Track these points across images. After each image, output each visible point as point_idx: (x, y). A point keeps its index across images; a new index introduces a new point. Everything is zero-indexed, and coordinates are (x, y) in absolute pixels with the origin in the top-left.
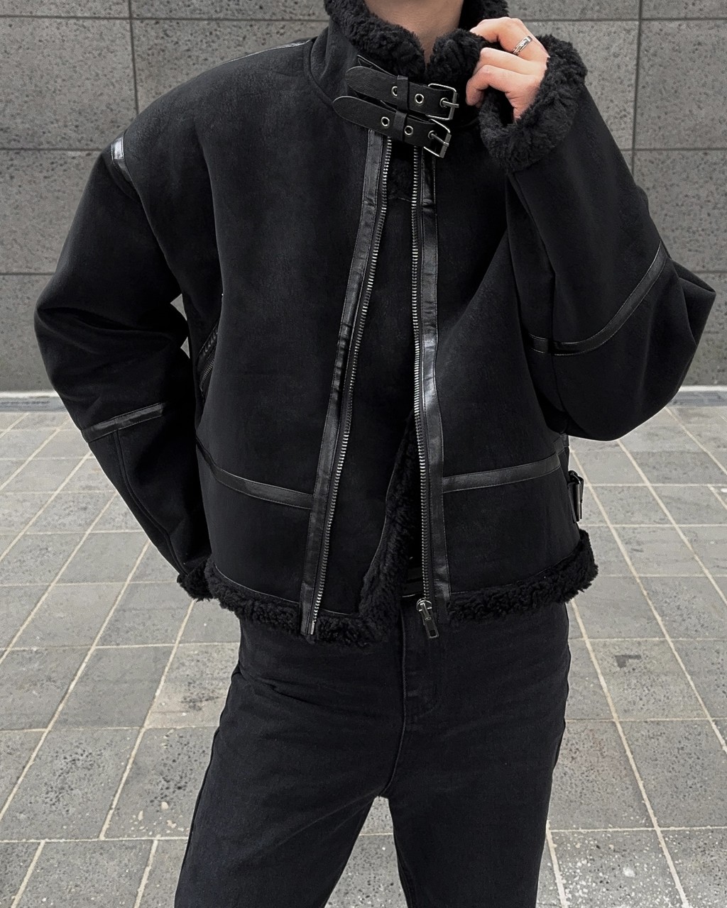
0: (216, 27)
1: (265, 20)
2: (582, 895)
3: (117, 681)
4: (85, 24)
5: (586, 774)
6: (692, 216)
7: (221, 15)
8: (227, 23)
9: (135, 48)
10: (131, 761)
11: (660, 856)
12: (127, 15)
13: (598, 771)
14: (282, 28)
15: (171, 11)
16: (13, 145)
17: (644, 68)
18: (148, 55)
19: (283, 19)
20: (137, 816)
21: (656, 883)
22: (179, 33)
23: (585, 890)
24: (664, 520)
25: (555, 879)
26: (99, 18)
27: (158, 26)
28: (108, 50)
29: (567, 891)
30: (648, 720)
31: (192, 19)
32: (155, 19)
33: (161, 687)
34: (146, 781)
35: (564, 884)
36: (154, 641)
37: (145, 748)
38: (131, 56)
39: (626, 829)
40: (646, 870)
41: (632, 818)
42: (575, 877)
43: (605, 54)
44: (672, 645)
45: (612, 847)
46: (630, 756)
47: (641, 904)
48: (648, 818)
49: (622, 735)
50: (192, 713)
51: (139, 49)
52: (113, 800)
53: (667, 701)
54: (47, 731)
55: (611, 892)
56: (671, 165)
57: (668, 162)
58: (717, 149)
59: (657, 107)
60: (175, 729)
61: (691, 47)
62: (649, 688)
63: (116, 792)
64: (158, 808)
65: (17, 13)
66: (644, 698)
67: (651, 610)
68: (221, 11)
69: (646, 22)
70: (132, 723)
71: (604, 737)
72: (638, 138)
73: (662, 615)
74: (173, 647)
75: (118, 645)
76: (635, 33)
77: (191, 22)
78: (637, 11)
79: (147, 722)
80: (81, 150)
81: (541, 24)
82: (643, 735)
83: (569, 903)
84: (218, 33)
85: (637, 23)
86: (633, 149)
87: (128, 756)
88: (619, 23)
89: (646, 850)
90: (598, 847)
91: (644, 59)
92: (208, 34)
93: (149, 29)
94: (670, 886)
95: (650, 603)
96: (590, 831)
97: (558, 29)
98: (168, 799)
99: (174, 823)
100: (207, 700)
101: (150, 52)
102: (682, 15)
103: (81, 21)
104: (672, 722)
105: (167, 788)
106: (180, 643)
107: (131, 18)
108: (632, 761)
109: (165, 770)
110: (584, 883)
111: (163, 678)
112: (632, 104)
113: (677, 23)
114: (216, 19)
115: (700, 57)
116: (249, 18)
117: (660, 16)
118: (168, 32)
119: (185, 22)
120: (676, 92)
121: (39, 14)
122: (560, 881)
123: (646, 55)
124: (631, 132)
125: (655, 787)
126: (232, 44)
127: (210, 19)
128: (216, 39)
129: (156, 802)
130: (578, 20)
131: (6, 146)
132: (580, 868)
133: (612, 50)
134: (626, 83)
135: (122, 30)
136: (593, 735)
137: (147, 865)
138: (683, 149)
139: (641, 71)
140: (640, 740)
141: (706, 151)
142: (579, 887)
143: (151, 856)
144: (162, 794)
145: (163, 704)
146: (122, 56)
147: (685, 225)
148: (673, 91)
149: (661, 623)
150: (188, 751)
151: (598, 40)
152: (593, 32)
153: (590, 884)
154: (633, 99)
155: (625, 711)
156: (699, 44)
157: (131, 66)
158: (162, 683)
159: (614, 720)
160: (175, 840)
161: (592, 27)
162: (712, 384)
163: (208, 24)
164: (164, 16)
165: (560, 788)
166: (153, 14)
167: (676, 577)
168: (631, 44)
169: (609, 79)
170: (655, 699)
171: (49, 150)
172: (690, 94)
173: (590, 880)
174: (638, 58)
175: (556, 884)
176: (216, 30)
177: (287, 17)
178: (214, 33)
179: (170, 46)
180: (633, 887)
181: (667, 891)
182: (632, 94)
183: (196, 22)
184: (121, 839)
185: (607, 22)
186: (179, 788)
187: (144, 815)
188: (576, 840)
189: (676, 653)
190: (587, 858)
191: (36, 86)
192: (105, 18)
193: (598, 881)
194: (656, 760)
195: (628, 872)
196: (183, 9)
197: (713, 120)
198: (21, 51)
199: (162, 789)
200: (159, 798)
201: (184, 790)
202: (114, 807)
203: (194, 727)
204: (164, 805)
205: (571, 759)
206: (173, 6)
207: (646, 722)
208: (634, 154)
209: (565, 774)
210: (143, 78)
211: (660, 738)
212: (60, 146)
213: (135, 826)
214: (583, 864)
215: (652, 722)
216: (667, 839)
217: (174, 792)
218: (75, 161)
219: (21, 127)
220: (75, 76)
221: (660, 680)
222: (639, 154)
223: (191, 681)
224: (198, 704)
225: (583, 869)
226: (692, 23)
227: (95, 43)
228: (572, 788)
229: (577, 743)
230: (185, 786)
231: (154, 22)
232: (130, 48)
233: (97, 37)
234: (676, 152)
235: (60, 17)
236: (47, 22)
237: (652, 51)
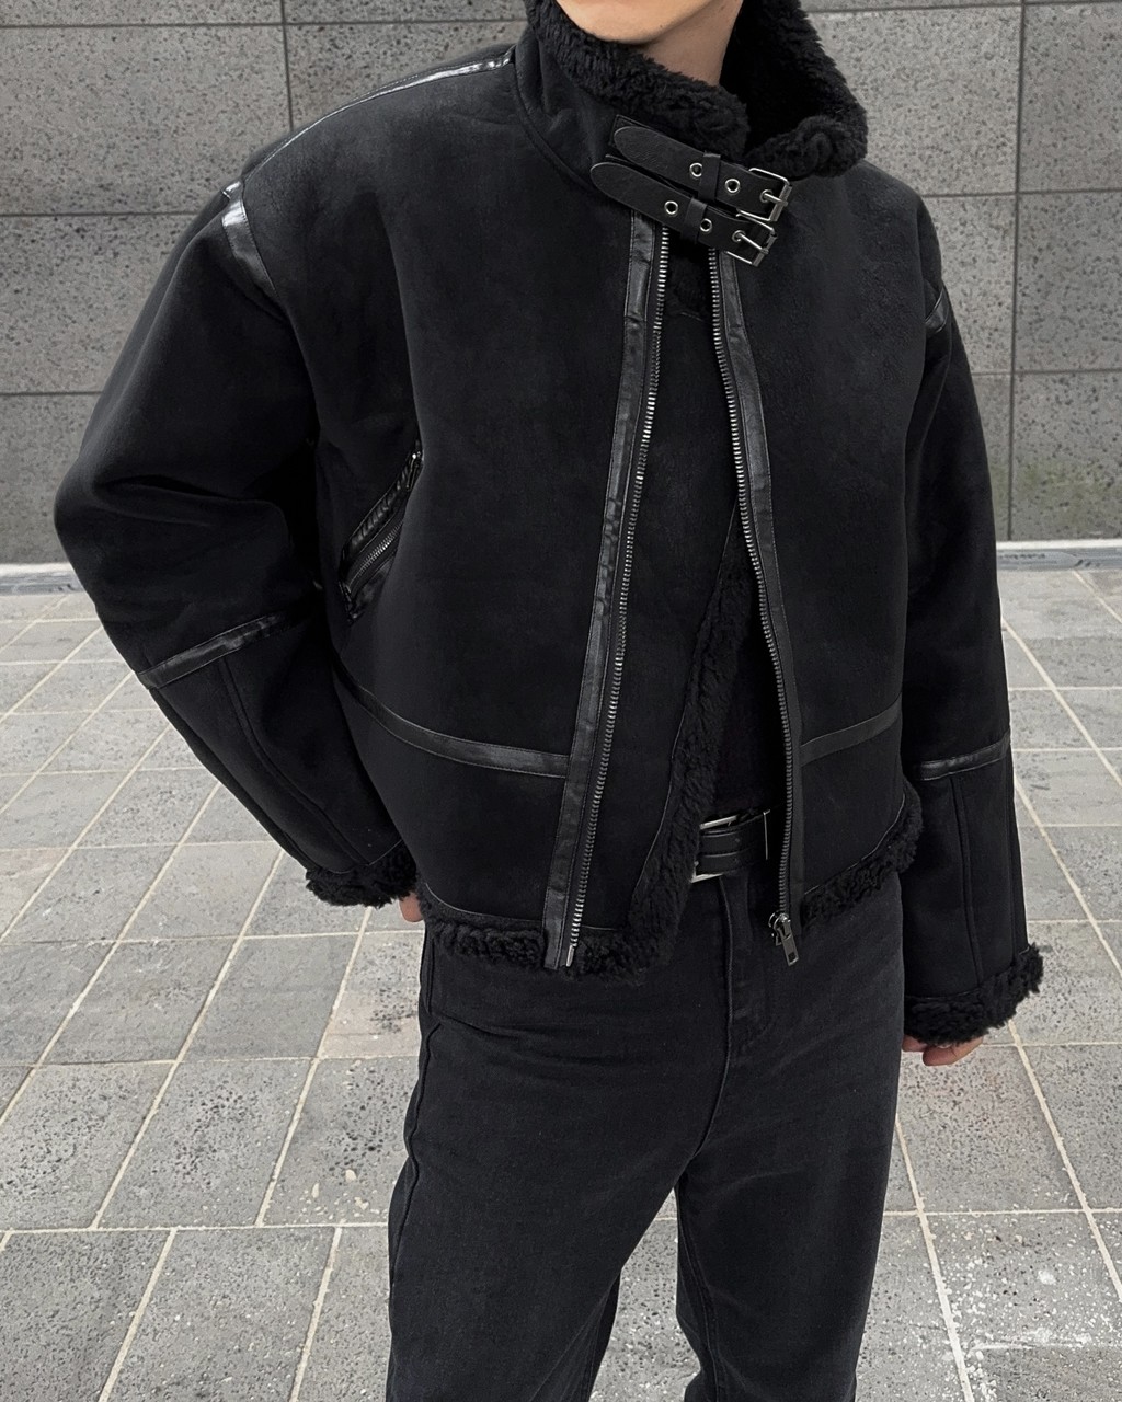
0: (405, 32)
1: (475, 20)
2: (978, 1313)
3: (277, 987)
4: (219, 34)
5: (976, 1127)
6: (1107, 289)
7: (414, 16)
8: (420, 26)
9: (291, 66)
10: (300, 1107)
11: (1094, 1252)
12: (279, 20)
13: (994, 1122)
14: (501, 31)
15: (341, 13)
16: (118, 207)
17: (1030, 74)
18: (309, 75)
19: (502, 19)
20: (311, 1191)
21: (1088, 1294)
22: (352, 43)
23: (982, 1305)
24: (1079, 741)
25: (936, 1288)
26: (239, 25)
27: (322, 33)
28: (252, 68)
29: (954, 1306)
30: (1067, 1045)
31: (371, 22)
32: (319, 23)
33: (340, 996)
34: (322, 1139)
35: (948, 1296)
36: (329, 928)
37: (319, 1091)
38: (285, 78)
39: (1040, 1211)
40: (1072, 1274)
41: (1048, 1194)
42: (965, 1285)
44: (1098, 930)
45: (1020, 1238)
46: (1042, 1099)
47: (1067, 1327)
48: (1073, 1193)
49: (1028, 1066)
50: (387, 1036)
51: (296, 67)
52: (274, 1167)
53: (1093, 1015)
54: (176, 1063)
55: (1022, 1308)
56: (1073, 214)
57: (1070, 210)
59: (1051, 130)
60: (362, 1060)
61: (1100, 42)
62: (1067, 995)
63: (280, 1154)
64: (341, 1180)
65: (124, 20)
66: (1059, 1010)
67: (1064, 877)
68: (412, 11)
69: (1031, 8)
70: (299, 1051)
71: (1002, 1070)
72: (1024, 175)
73: (1082, 886)
74: (357, 936)
75: (277, 933)
76: (1016, 23)
77: (371, 26)
79: (321, 1049)
81: (877, 14)
82: (1060, 1068)
83: (957, 1325)
84: (409, 41)
85: (1019, 9)
86: (1017, 191)
87: (296, 1101)
88: (993, 10)
89: (1071, 1243)
90: (998, 1238)
91: (1030, 61)
92: (394, 43)
93: (310, 38)
94: (1110, 1298)
95: (1063, 866)
96: (985, 1213)
97: (901, 21)
98: (355, 1165)
99: (365, 1201)
100: (408, 1016)
101: (311, 71)
103: (213, 31)
104: (1102, 1046)
105: (354, 1149)
106: (366, 931)
107: (284, 23)
108: (1044, 1107)
109: (350, 1122)
110: (980, 1294)
111: (344, 983)
112: (1014, 126)
113: (1079, 7)
114: (405, 22)
115: (1113, 55)
116: (452, 18)
118: (338, 42)
119: (361, 27)
120: (1078, 107)
121: (154, 21)
122: (943, 1291)
123: (1034, 56)
124: (1014, 167)
125: (1081, 1146)
126: (430, 55)
127: (397, 22)
128: (405, 49)
129: (338, 1170)
130: (931, 8)
131: (108, 210)
132: (971, 1271)
133: (984, 49)
134: (1005, 96)
135: (271, 41)
136: (985, 1067)
137: (326, 1266)
138: (1091, 190)
139: (1026, 78)
140: (1055, 1076)
142: (971, 1299)
143: (332, 1251)
144: (346, 1158)
145: (345, 1022)
146: (272, 79)
147: (1096, 301)
148: (1074, 106)
149: (1079, 896)
150: (383, 1093)
151: (962, 35)
152: (954, 24)
153: (988, 1295)
154: (1015, 120)
155: (1031, 1031)
156: (1112, 37)
157: (285, 91)
158: (342, 991)
159: (1015, 1045)
160: (368, 1228)
161: (953, 17)
163: (395, 29)
164: (331, 20)
165: (937, 1149)
166: (316, 17)
167: (1101, 828)
168: (1010, 39)
169: (979, 91)
170: (1076, 1012)
171: (168, 214)
172: (1100, 110)
173: (988, 1290)
174: (1022, 60)
175: (937, 1295)
176: (405, 37)
177: (507, 15)
178: (403, 41)
179: (341, 61)
180: (1055, 1301)
181: (1106, 1307)
182: (1014, 113)
183: (377, 26)
184: (287, 1225)
185: (974, 9)
186: (372, 1149)
187: (320, 1189)
188: (964, 1228)
189: (1104, 942)
190: (982, 1256)
191: (150, 123)
192: (247, 25)
193: (1001, 1291)
194: (1081, 1105)
195: (1046, 1277)
196: (359, 9)
198: (128, 74)
199: (346, 1150)
200: (342, 1165)
201: (379, 1151)
202: (275, 1177)
203: (390, 1056)
204: (350, 1174)
205: (952, 1104)
206: (345, 5)
207: (1064, 1047)
208: (1018, 200)
209: (944, 1127)
210: (302, 109)
211: (1086, 1071)
213: (308, 1205)
214: (977, 1265)
215: (1073, 1047)
216: (1102, 1226)
217: (363, 1155)
219: (128, 182)
220: (205, 108)
221: (1082, 983)
222: (1025, 199)
223: (384, 988)
224: (396, 1022)
225: (977, 1271)
226: (1101, 8)
227: (233, 60)
228: (956, 1148)
229: (960, 1080)
230: (379, 1146)
231: (317, 27)
232: (282, 66)
233: (237, 51)
234: (1081, 195)
235: (184, 25)
236: (165, 32)
237: (1042, 49)
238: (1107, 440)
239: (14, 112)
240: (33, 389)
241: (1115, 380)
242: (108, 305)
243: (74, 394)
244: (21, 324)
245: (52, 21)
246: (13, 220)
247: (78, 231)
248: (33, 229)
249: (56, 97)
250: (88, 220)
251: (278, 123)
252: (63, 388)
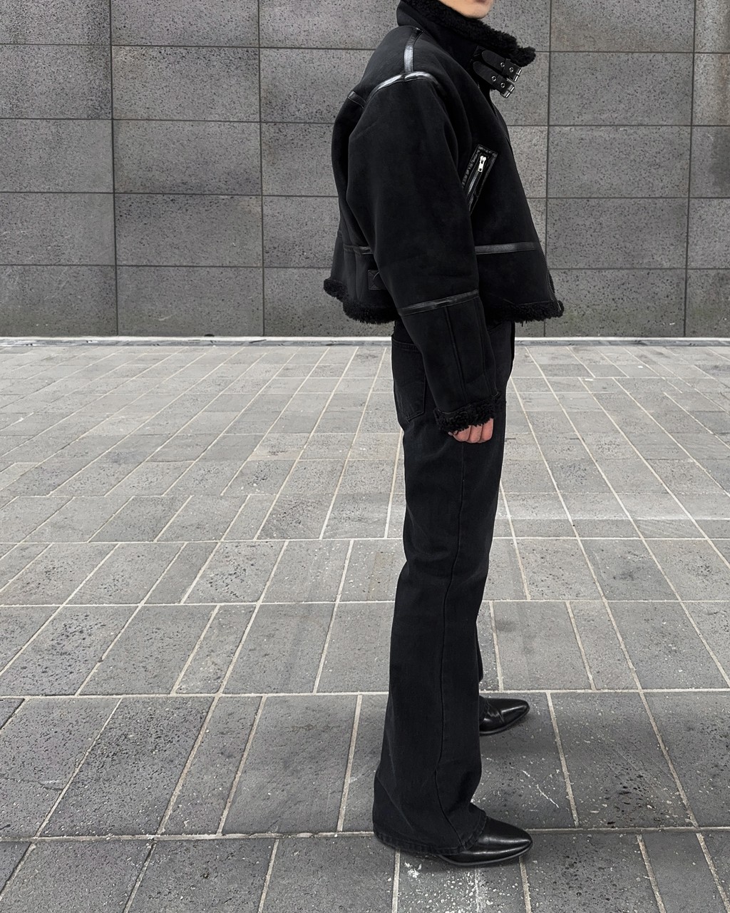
0: (308, 127)
4: (234, 125)
7: (312, 121)
8: (315, 125)
9: (262, 138)
12: (258, 120)
15: (283, 118)
16: (189, 191)
17: (551, 152)
18: (269, 142)
22: (287, 130)
26: (242, 122)
27: (275, 126)
28: (247, 139)
32: (274, 122)
38: (259, 143)
43: (528, 144)
51: (264, 139)
56: (568, 207)
57: (567, 205)
58: (595, 198)
59: (560, 174)
61: (578, 141)
65: (197, 119)
69: (551, 127)
72: (549, 191)
76: (545, 133)
77: (295, 124)
78: (546, 121)
80: (228, 195)
85: (547, 127)
86: (547, 197)
88: (536, 127)
91: (551, 147)
92: (304, 131)
93: (270, 128)
101: (270, 140)
102: (572, 124)
107: (260, 122)
112: (545, 172)
113: (569, 128)
114: (309, 123)
115: (583, 146)
117: (559, 123)
118: (281, 130)
119: (291, 124)
120: (570, 166)
121: (209, 119)
123: (552, 145)
124: (545, 188)
126: (317, 136)
127: (305, 123)
131: (185, 192)
133: (533, 142)
134: (542, 161)
135: (255, 128)
138: (575, 198)
139: (550, 154)
141: (588, 199)
146: (254, 143)
147: (577, 241)
148: (568, 165)
152: (522, 132)
154: (546, 170)
156: (582, 139)
157: (259, 148)
161: (521, 129)
162: (597, 336)
163: (304, 125)
164: (279, 121)
166: (273, 120)
168: (544, 139)
171: (209, 195)
172: (578, 167)
174: (548, 147)
178: (307, 130)
179: (282, 137)
182: (545, 167)
183: (297, 124)
185: (530, 127)
191: (204, 159)
192: (245, 122)
196: (290, 117)
197: (591, 181)
198: (197, 139)
208: (547, 200)
212: (216, 192)
218: (224, 201)
219: (194, 181)
220: (227, 153)
222: (550, 200)
226: (578, 128)
227: (239, 135)
231: (273, 124)
232: (259, 138)
233: (240, 132)
234: (571, 200)
235: (221, 121)
236: (213, 124)
237: (556, 143)
238: (582, 297)
239: (150, 153)
240: (149, 264)
241: (585, 273)
242: (183, 231)
243: (165, 266)
244: (146, 237)
245: (169, 118)
246: (146, 195)
247: (172, 200)
248: (154, 199)
249: (167, 147)
250: (176, 196)
251: (256, 161)
252: (161, 264)
